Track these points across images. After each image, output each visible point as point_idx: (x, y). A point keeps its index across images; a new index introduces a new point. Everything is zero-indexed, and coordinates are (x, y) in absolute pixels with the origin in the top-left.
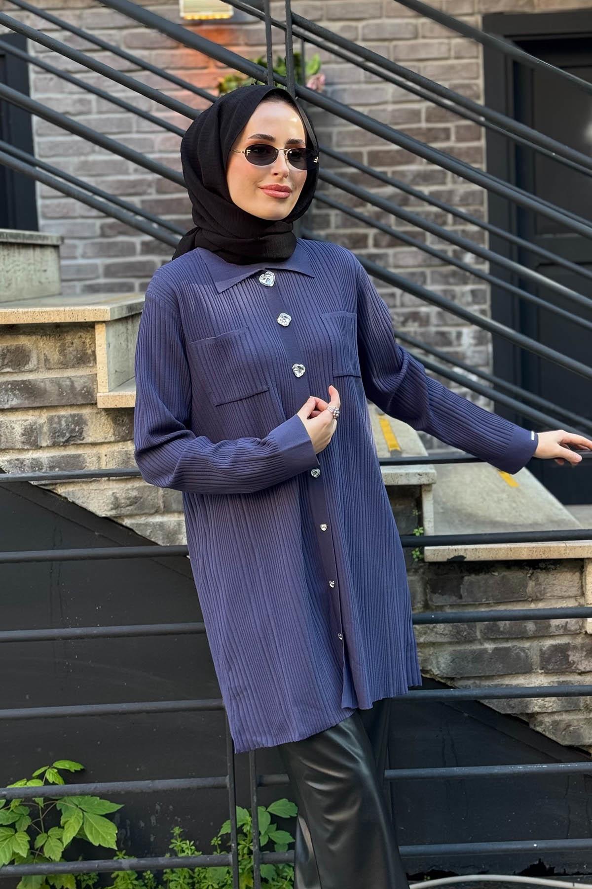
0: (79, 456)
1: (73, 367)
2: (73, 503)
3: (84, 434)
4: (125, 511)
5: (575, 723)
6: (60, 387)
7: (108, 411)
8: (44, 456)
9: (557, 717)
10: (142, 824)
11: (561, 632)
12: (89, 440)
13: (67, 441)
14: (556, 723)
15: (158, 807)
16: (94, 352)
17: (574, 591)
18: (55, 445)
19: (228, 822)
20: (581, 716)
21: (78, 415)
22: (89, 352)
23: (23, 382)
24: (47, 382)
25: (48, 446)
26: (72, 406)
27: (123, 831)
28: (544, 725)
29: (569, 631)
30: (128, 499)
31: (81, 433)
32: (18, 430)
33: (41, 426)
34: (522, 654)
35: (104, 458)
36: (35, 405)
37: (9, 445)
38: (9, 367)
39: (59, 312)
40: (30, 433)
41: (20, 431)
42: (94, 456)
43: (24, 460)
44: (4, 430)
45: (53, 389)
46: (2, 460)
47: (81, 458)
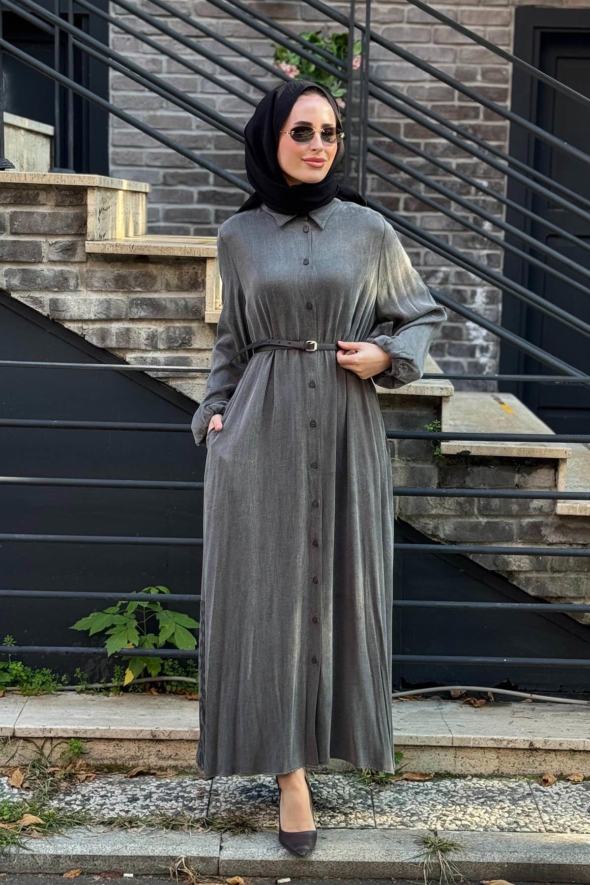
0: (188, 357)
1: (187, 290)
2: (180, 393)
3: (192, 342)
5: (542, 580)
6: (177, 304)
7: (212, 325)
8: (161, 356)
9: (528, 575)
11: (537, 513)
12: (195, 346)
13: (180, 346)
14: (528, 580)
16: (204, 281)
17: (549, 483)
18: (169, 349)
20: (547, 575)
21: (189, 326)
22: (200, 280)
23: (150, 299)
24: (168, 301)
25: (164, 349)
26: (184, 320)
28: (520, 581)
29: (543, 512)
31: (190, 341)
32: (144, 335)
33: (161, 333)
34: (507, 527)
36: (157, 317)
37: (136, 346)
38: (141, 287)
39: (180, 249)
40: (152, 338)
41: (145, 336)
42: (199, 359)
43: (147, 358)
44: (133, 335)
45: (171, 306)
46: (130, 357)
47: (189, 360)
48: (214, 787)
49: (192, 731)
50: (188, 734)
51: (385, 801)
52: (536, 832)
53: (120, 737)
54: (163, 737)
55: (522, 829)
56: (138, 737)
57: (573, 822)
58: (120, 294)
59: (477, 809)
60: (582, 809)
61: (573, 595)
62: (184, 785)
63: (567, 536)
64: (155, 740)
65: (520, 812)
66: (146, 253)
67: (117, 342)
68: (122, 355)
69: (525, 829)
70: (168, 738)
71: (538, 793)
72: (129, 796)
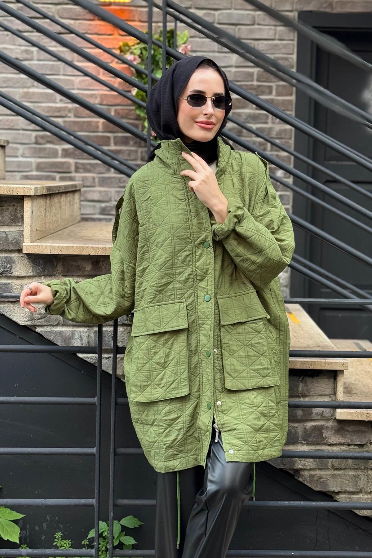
0: (9, 284)
1: (7, 225)
2: (3, 315)
3: (13, 270)
4: (37, 322)
5: (324, 477)
7: (29, 255)
10: (37, 528)
11: (319, 417)
12: (16, 274)
14: (312, 476)
15: (48, 518)
16: (22, 216)
17: (329, 391)
19: (93, 530)
20: (328, 472)
21: (9, 257)
22: (19, 215)
26: (6, 251)
27: (24, 532)
28: (305, 478)
29: (324, 417)
30: (40, 314)
31: (11, 269)
34: (293, 430)
39: (1, 188)
42: (19, 285)
47: (10, 286)
61: (351, 490)
63: (345, 437)
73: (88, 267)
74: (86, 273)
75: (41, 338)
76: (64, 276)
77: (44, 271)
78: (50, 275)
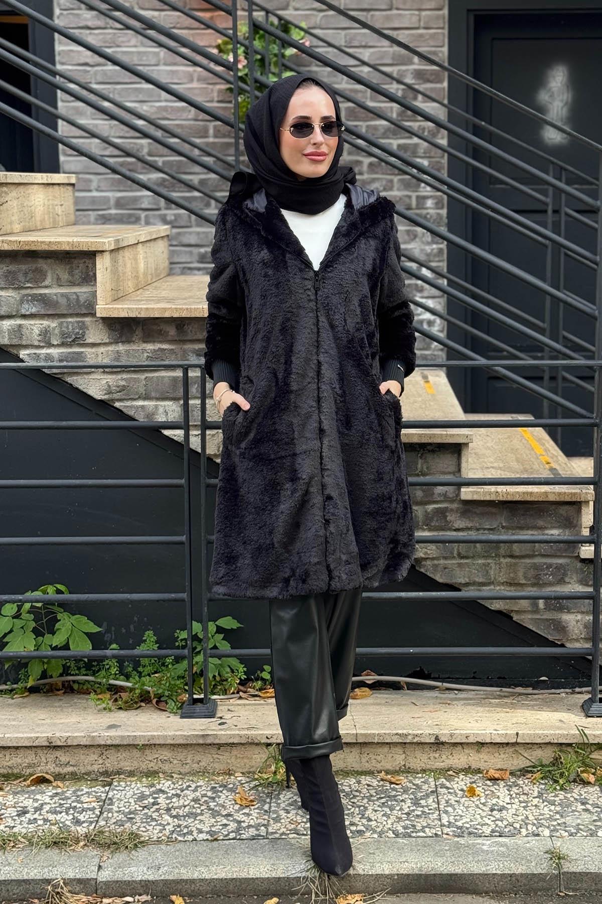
0: (82, 352)
1: (78, 285)
2: (77, 389)
3: (86, 337)
4: (116, 396)
6: (68, 299)
7: (105, 320)
8: (54, 352)
10: (124, 631)
11: (442, 499)
12: (89, 341)
13: (73, 341)
16: (95, 275)
18: (63, 345)
19: (186, 631)
21: (82, 321)
22: (91, 274)
23: (41, 295)
24: (59, 296)
25: (58, 345)
26: (77, 315)
27: (109, 635)
30: (118, 387)
31: (83, 336)
32: (36, 331)
33: (54, 329)
35: (100, 355)
36: (49, 313)
37: (29, 343)
38: (31, 283)
39: (68, 243)
40: (45, 334)
41: (38, 332)
42: (94, 353)
43: (40, 354)
44: (24, 331)
45: (63, 301)
46: (23, 354)
47: (83, 355)
48: (110, 794)
49: (89, 736)
50: (85, 739)
51: (283, 805)
52: (432, 837)
53: (15, 744)
54: (59, 744)
55: (418, 834)
56: (34, 744)
57: (472, 823)
58: (10, 291)
59: (376, 811)
60: (484, 808)
61: (481, 580)
62: (79, 793)
63: (472, 521)
64: (52, 747)
65: (419, 813)
66: (34, 248)
67: (10, 338)
68: (16, 352)
69: (422, 834)
70: (65, 744)
71: (444, 791)
72: (19, 809)
73: (172, 331)
74: (170, 338)
75: (121, 415)
76: (144, 342)
77: (121, 337)
78: (129, 341)
